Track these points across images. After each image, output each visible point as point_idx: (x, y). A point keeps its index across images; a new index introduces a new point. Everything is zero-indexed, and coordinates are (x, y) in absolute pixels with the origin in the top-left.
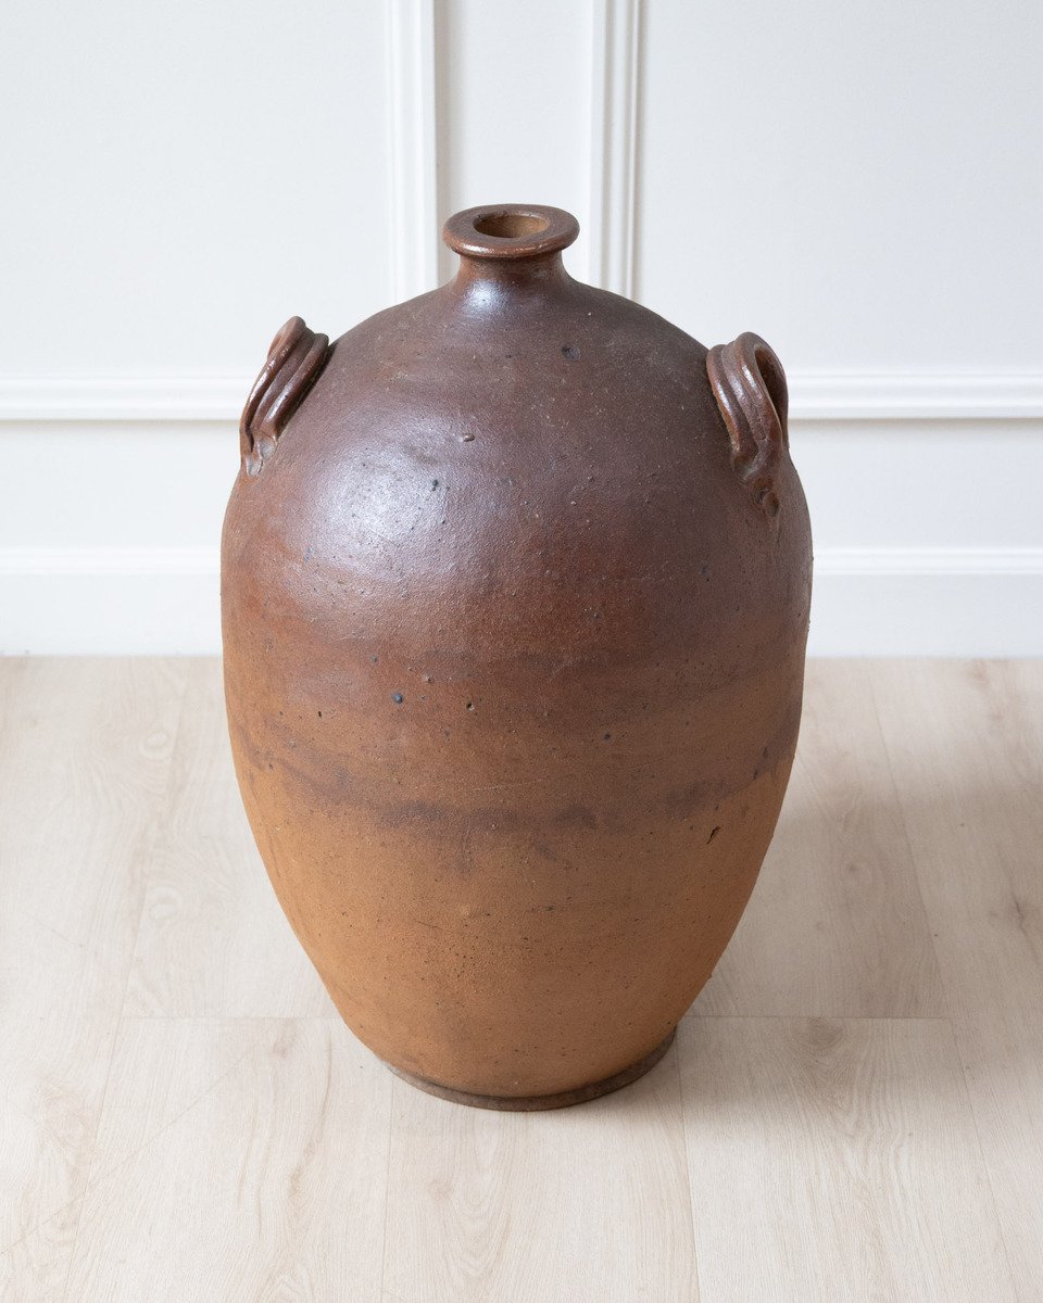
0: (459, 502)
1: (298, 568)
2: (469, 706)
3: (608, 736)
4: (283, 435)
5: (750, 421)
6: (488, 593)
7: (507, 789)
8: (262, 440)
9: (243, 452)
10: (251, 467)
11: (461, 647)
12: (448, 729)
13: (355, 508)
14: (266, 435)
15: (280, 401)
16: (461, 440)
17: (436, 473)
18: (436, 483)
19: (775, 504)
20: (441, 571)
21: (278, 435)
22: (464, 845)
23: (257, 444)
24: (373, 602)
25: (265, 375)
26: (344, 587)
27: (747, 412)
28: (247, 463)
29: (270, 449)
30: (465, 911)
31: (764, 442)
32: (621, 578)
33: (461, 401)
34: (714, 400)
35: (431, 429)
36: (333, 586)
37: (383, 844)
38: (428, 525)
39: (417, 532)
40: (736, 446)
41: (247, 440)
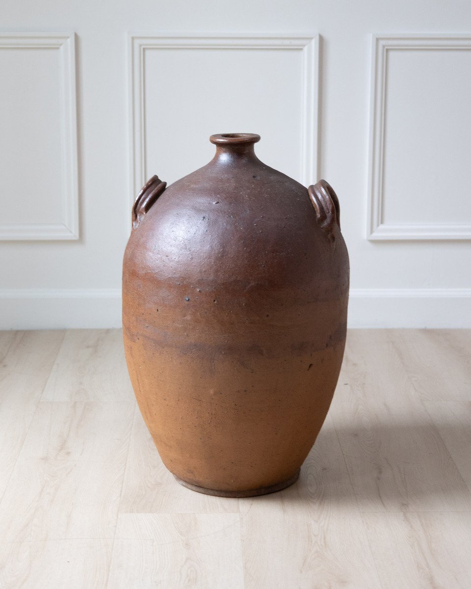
0: (212, 224)
1: (151, 254)
2: (214, 301)
3: (268, 316)
4: (148, 212)
5: (324, 206)
6: (222, 256)
7: (229, 336)
8: (140, 215)
9: (133, 221)
10: (136, 226)
11: (211, 278)
12: (206, 311)
13: (173, 229)
14: (142, 213)
15: (147, 200)
16: (214, 203)
17: (204, 215)
18: (204, 218)
19: (333, 238)
20: (205, 248)
21: (146, 213)
22: (212, 361)
23: (138, 217)
24: (179, 262)
25: (142, 191)
26: (168, 257)
27: (323, 203)
28: (134, 224)
29: (143, 218)
30: (212, 392)
31: (329, 215)
32: (273, 253)
33: (213, 192)
34: (311, 200)
35: (202, 201)
36: (164, 258)
37: (181, 363)
38: (200, 232)
39: (196, 235)
40: (319, 216)
41: (134, 215)
